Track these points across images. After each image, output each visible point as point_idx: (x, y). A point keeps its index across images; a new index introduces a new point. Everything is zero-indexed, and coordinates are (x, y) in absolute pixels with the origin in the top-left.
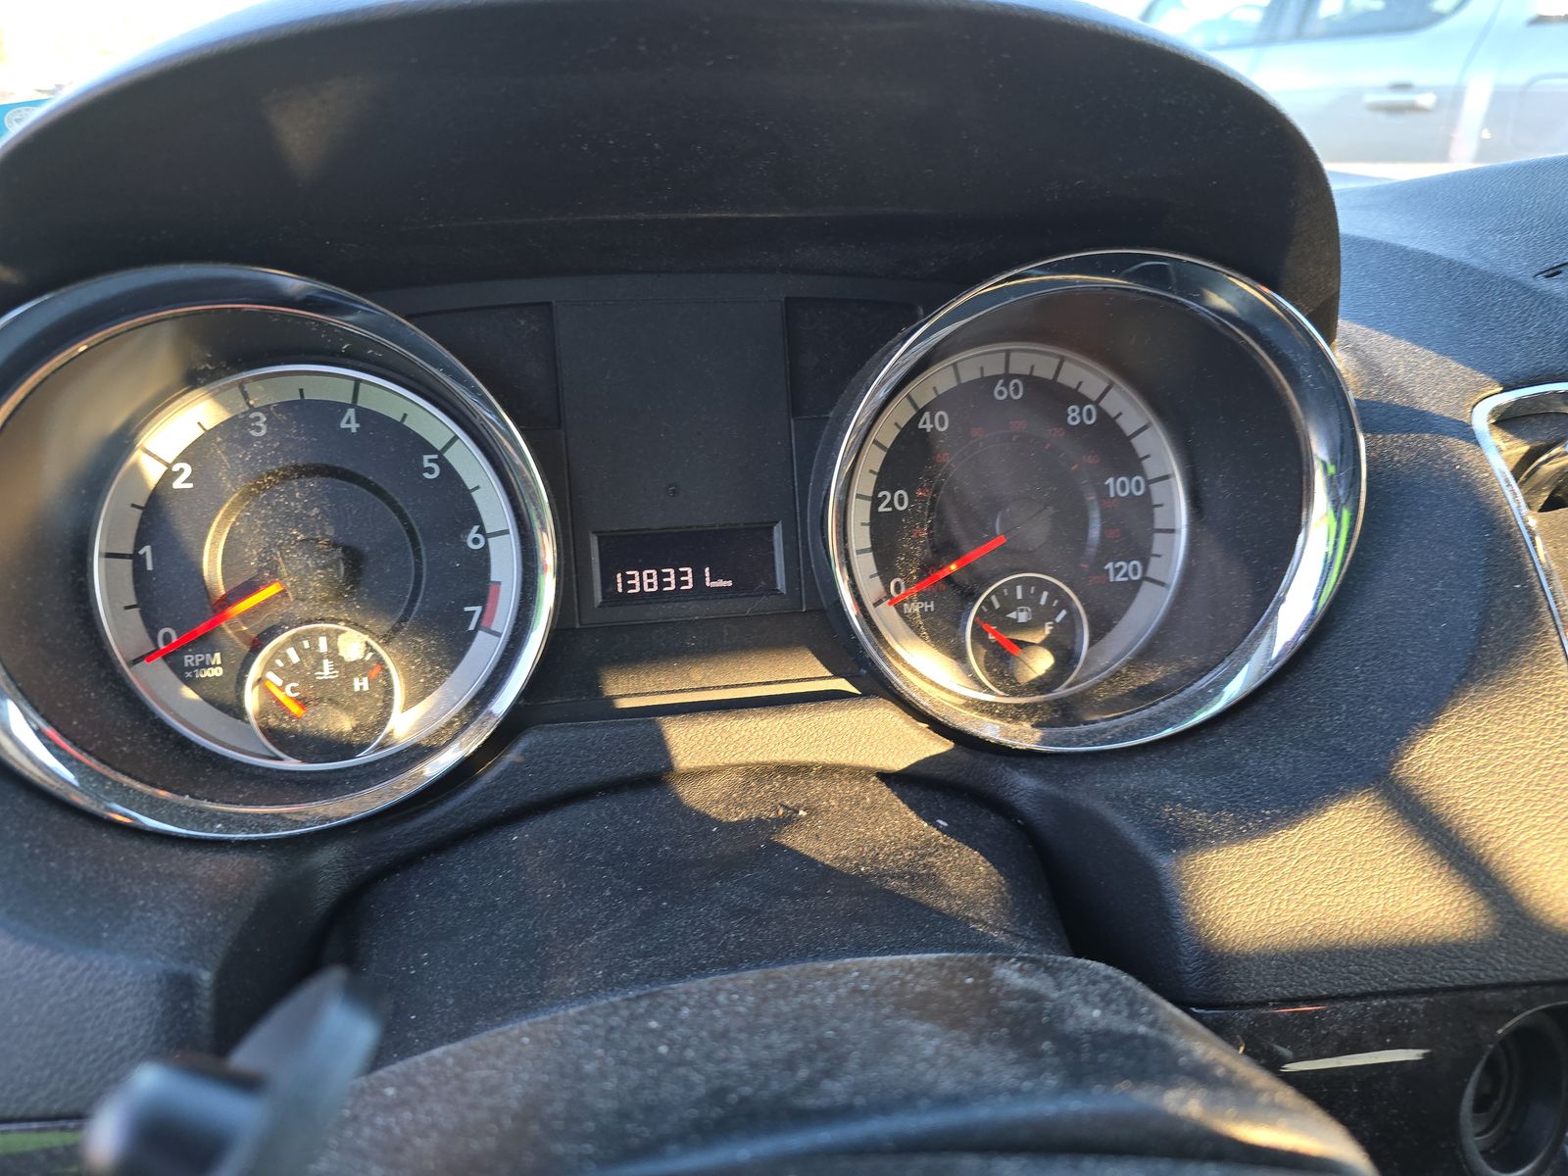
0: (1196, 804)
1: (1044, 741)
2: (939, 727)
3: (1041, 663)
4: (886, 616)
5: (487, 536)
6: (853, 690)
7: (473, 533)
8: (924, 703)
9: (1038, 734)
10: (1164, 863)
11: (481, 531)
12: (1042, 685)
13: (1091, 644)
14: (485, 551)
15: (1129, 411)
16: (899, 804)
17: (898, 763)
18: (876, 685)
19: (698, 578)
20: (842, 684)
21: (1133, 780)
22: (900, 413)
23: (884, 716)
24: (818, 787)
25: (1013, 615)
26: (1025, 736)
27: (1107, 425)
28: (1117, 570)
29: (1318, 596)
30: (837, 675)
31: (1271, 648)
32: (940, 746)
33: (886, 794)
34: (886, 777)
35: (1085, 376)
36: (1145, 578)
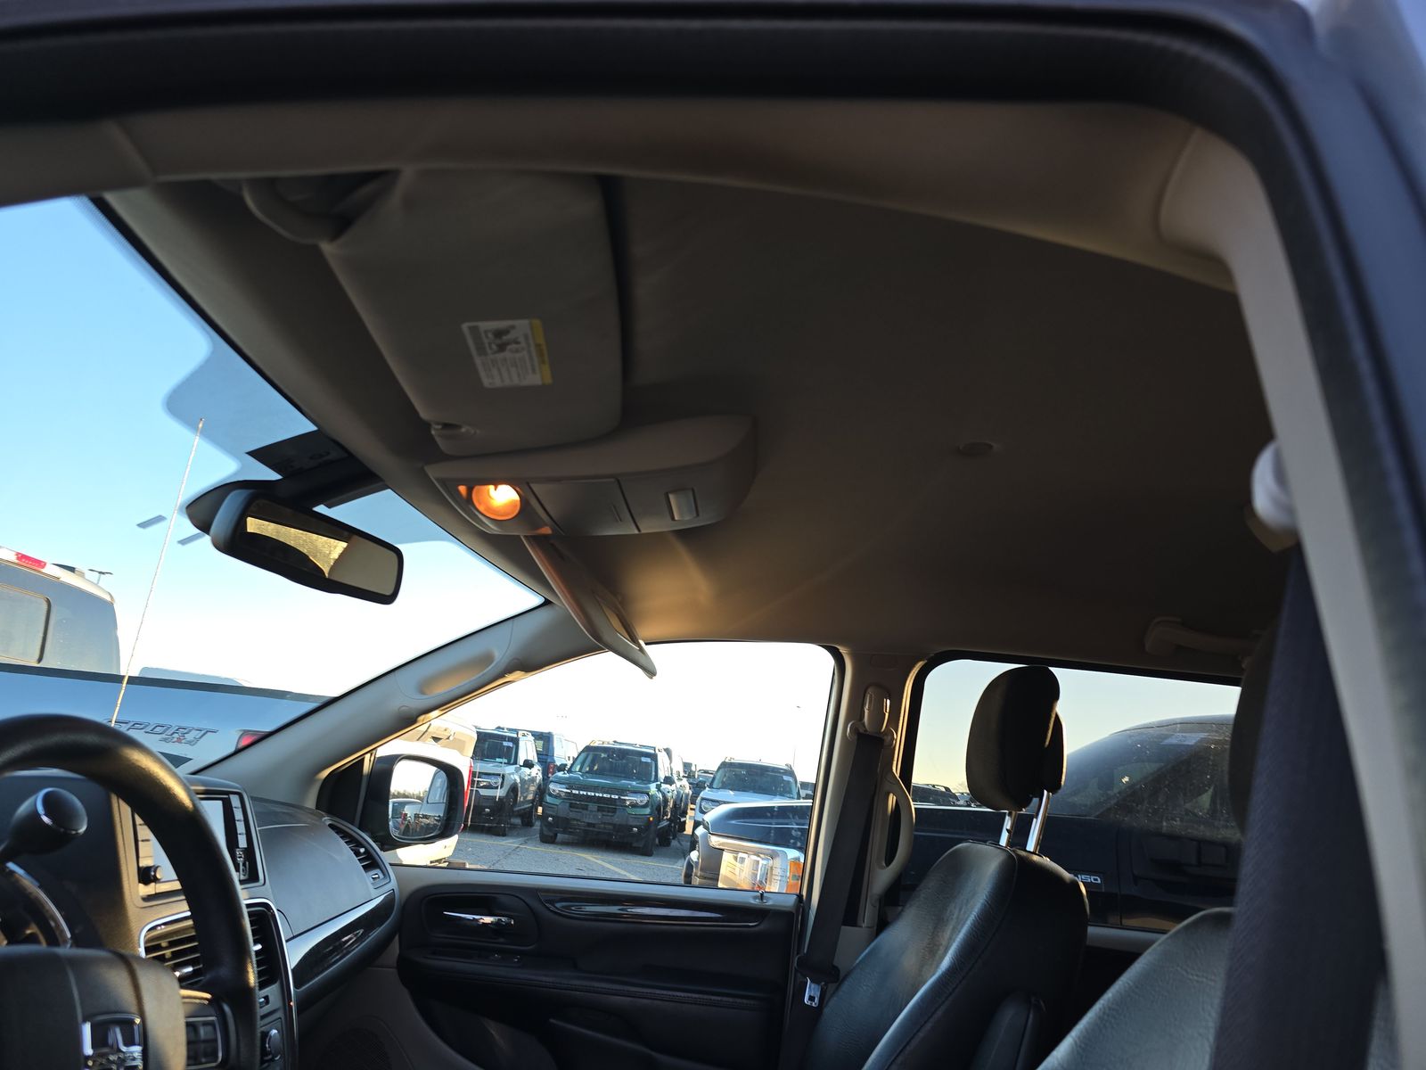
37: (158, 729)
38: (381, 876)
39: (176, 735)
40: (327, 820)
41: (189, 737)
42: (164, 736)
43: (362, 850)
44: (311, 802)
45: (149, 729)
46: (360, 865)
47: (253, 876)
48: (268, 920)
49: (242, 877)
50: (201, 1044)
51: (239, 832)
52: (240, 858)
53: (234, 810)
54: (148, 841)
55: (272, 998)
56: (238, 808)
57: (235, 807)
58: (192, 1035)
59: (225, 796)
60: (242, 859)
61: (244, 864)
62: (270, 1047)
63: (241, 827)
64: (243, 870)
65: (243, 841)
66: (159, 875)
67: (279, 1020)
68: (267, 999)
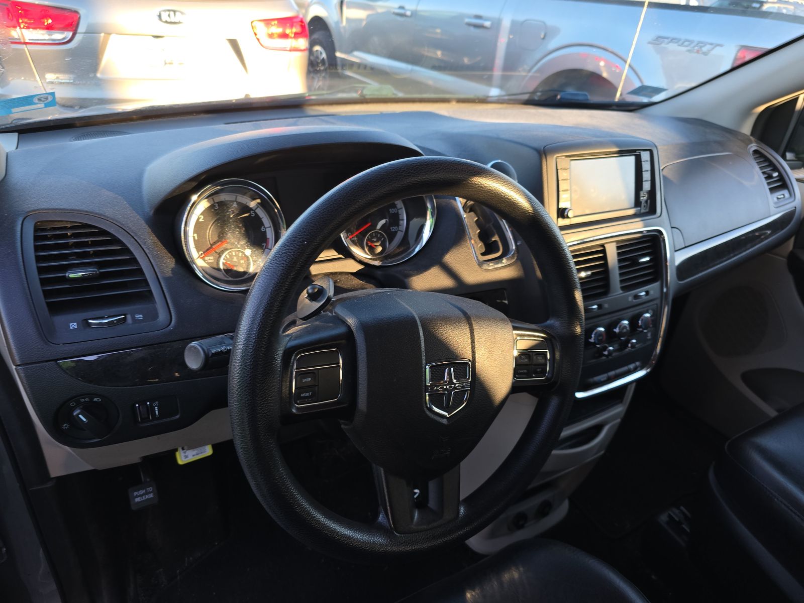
0: (410, 270)
1: (382, 264)
2: (362, 263)
3: (379, 249)
4: (348, 241)
5: (265, 228)
6: (343, 257)
7: (263, 228)
8: (358, 257)
9: (381, 263)
10: (406, 280)
11: (264, 227)
12: (381, 253)
13: (389, 244)
14: (265, 231)
16: (355, 278)
17: (354, 271)
18: (349, 255)
20: (341, 256)
21: (400, 268)
23: (350, 261)
24: (339, 277)
25: (373, 240)
26: (377, 263)
28: (393, 229)
29: (430, 231)
30: (339, 254)
31: (422, 243)
32: (361, 267)
33: (353, 277)
34: (352, 274)
36: (398, 230)
37: (686, 43)
38: (787, 195)
39: (696, 48)
40: (753, 147)
41: (705, 49)
42: (689, 48)
43: (775, 174)
44: (747, 129)
45: (681, 42)
46: (767, 188)
47: (652, 210)
48: (659, 241)
49: (643, 211)
50: (533, 366)
51: (644, 179)
52: (644, 198)
53: (643, 163)
54: (567, 190)
55: (652, 292)
56: (647, 161)
57: (644, 161)
58: (527, 360)
59: (637, 153)
60: (645, 198)
61: (646, 202)
62: (641, 323)
63: (646, 176)
64: (644, 206)
65: (647, 186)
66: (570, 214)
67: (656, 306)
68: (647, 293)
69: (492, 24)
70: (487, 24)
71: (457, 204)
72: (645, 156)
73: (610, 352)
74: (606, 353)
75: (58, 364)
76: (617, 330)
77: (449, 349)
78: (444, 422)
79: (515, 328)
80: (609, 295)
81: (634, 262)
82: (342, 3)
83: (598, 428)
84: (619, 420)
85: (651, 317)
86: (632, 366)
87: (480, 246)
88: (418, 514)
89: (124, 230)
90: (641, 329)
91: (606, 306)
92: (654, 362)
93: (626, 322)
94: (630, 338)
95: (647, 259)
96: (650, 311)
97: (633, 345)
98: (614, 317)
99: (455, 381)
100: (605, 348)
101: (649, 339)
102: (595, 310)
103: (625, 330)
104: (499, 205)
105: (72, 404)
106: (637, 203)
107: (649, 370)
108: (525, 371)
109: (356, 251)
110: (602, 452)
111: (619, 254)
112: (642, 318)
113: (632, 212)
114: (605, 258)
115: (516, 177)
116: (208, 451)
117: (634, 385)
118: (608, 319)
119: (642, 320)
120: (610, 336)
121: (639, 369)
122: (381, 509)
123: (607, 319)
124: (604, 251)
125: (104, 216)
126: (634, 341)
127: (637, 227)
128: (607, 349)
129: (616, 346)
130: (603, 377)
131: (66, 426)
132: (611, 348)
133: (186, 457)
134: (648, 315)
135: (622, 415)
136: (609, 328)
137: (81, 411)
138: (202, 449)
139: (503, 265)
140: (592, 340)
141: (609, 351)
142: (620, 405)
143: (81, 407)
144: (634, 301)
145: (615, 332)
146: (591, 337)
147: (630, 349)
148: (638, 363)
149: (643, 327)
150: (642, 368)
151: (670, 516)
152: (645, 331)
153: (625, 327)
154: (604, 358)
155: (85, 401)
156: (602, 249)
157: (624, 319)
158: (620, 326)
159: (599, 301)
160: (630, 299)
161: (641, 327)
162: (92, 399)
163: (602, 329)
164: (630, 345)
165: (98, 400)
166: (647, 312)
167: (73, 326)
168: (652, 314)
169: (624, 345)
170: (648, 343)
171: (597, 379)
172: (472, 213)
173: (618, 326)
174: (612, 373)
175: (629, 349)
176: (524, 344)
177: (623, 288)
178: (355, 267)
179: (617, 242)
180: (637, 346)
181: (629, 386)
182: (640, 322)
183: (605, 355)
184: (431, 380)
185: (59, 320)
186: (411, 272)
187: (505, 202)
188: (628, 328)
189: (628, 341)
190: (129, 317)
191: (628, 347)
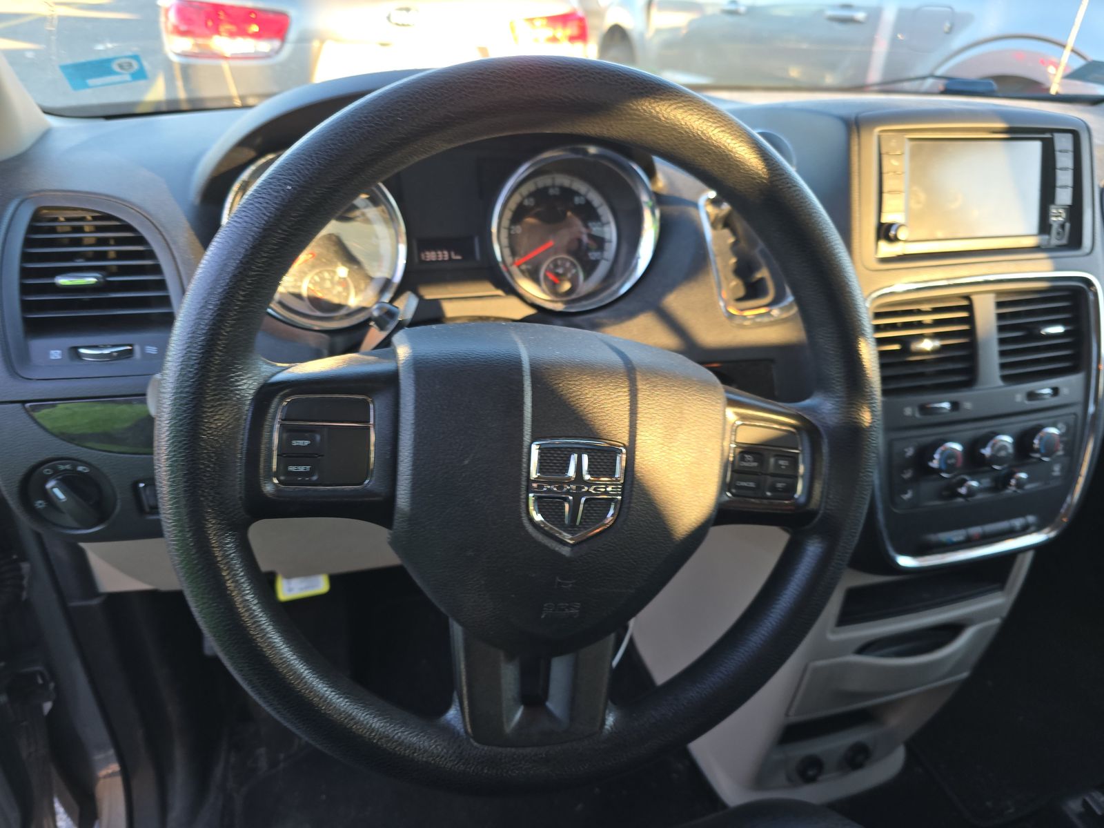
1: (566, 308)
2: (533, 305)
3: (566, 286)
4: (514, 269)
5: (378, 239)
6: (503, 294)
8: (527, 295)
9: (563, 307)
12: (568, 292)
13: (584, 279)
15: (596, 199)
17: (518, 316)
18: (511, 290)
19: (450, 256)
20: (500, 292)
22: (516, 199)
23: (513, 302)
25: (558, 270)
26: (560, 307)
27: (588, 204)
28: (593, 255)
30: (498, 289)
31: (634, 277)
35: (580, 186)
36: (601, 258)
47: (1075, 241)
48: (1087, 299)
49: (1054, 241)
50: (769, 477)
51: (1059, 183)
52: (1058, 216)
53: (1058, 154)
54: (899, 192)
55: (1064, 391)
56: (1066, 151)
57: (1061, 151)
58: (755, 464)
59: (1048, 136)
60: (1060, 219)
61: (1062, 226)
62: (1040, 444)
63: (1064, 178)
64: (1058, 233)
65: (1064, 196)
66: (902, 234)
67: (1074, 416)
68: (1056, 391)
69: (868, 18)
70: (860, 16)
71: (698, 214)
72: (1063, 143)
73: (971, 492)
74: (963, 490)
75: (25, 408)
76: (987, 451)
77: (582, 420)
78: (564, 553)
79: (732, 403)
80: (976, 388)
81: (1031, 333)
82: (649, 5)
83: (952, 630)
84: (997, 621)
85: (1061, 436)
86: (1018, 523)
87: (734, 285)
88: (523, 714)
89: (151, 221)
90: (1037, 455)
91: (968, 405)
92: (1065, 520)
93: (1007, 439)
94: (1015, 470)
95: (1059, 329)
96: (1060, 425)
97: (1020, 484)
98: (984, 428)
99: (587, 477)
100: (962, 483)
101: (1057, 477)
102: (944, 411)
103: (1003, 453)
104: (699, 158)
105: (47, 471)
106: (1044, 226)
107: (1053, 534)
108: (752, 485)
109: (527, 287)
110: (965, 675)
111: (1000, 317)
112: (1041, 434)
113: (1031, 242)
114: (970, 320)
115: (795, 161)
116: (321, 585)
117: (1029, 556)
118: (972, 429)
119: (1041, 439)
120: (974, 461)
121: (1032, 528)
122: (455, 695)
123: (971, 431)
124: (969, 308)
125: (129, 202)
126: (1023, 475)
127: (1041, 269)
128: (966, 484)
129: (987, 482)
130: (957, 535)
131: (41, 504)
132: (974, 484)
133: (290, 590)
134: (1053, 431)
135: (1005, 613)
136: (973, 448)
137: (57, 484)
138: (313, 579)
139: (772, 319)
140: (935, 464)
141: (970, 488)
142: (999, 593)
143: (59, 477)
144: (1027, 402)
145: (983, 455)
146: (932, 459)
147: (1013, 489)
148: (1031, 519)
149: (1043, 451)
150: (1039, 528)
151: (1085, 804)
152: (1046, 459)
153: (1004, 448)
154: (960, 500)
155: (66, 470)
156: (965, 303)
157: (1004, 433)
158: (994, 445)
159: (955, 396)
160: (1019, 398)
161: (1037, 451)
162: (75, 467)
163: (957, 447)
164: (1013, 482)
165: (85, 469)
166: (1054, 425)
167: (56, 354)
168: (1064, 430)
169: (1002, 482)
170: (1053, 484)
171: (944, 536)
172: (726, 232)
173: (991, 444)
174: (976, 531)
175: (1011, 490)
176: (752, 435)
177: (1005, 378)
178: (521, 311)
179: (999, 293)
180: (1028, 487)
181: (1020, 557)
182: (1036, 441)
183: (960, 495)
184: (541, 469)
185: (37, 345)
186: (605, 321)
187: (709, 154)
188: (1011, 450)
189: (1011, 475)
190: (137, 348)
191: (1011, 486)
